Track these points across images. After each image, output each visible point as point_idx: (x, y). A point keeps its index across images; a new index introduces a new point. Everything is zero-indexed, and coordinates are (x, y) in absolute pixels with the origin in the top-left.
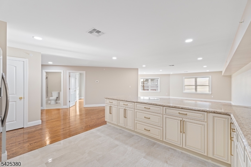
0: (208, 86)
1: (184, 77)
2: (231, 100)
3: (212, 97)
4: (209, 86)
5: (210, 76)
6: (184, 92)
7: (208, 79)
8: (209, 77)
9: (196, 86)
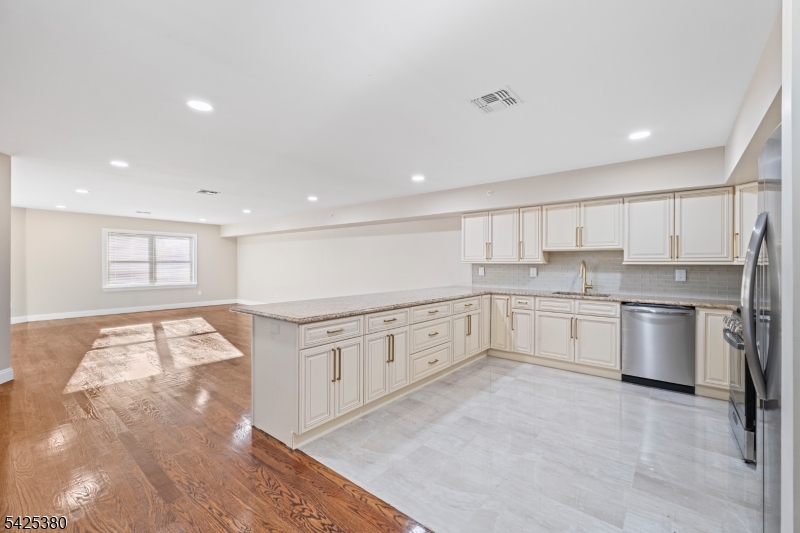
0: (188, 265)
1: (105, 231)
2: (236, 297)
3: (200, 293)
4: (190, 262)
5: (195, 236)
6: (104, 287)
7: (187, 242)
8: (191, 238)
9: (153, 263)
